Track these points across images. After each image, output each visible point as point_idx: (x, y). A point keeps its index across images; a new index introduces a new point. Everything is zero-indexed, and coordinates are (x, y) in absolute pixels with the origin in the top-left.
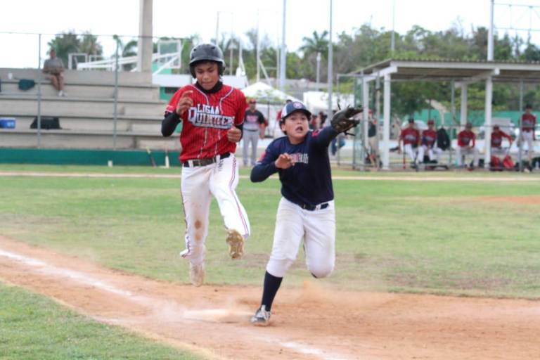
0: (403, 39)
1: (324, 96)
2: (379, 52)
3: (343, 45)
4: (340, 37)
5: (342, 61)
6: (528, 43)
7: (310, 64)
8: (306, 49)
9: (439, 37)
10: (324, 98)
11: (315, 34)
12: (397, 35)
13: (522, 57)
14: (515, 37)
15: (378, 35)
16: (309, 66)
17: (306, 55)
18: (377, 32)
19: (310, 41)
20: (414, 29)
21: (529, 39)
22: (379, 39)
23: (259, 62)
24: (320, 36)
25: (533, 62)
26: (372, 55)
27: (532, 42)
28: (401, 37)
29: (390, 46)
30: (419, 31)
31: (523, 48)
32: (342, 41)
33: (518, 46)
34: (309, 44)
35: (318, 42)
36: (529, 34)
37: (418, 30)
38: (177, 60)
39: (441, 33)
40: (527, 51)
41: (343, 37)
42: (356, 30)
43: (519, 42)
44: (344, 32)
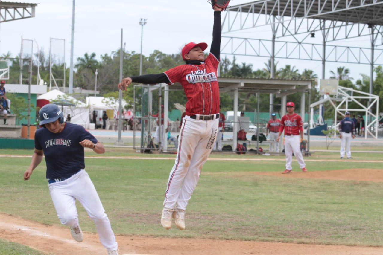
0: (148, 60)
1: (104, 100)
2: (131, 69)
3: (106, 63)
4: (103, 58)
5: (105, 75)
6: (234, 64)
7: (83, 76)
8: (79, 67)
9: (172, 59)
10: (104, 101)
11: (86, 55)
12: (143, 56)
13: (229, 73)
14: (224, 59)
15: (130, 56)
16: (82, 78)
17: (80, 71)
18: (130, 55)
19: (83, 60)
20: (155, 53)
21: (234, 60)
22: (131, 60)
23: (51, 74)
24: (90, 58)
25: (236, 77)
26: (126, 71)
27: (236, 63)
28: (147, 58)
29: (139, 65)
30: (159, 54)
31: (230, 67)
32: (105, 61)
33: (226, 66)
34: (82, 62)
35: (88, 62)
36: (234, 57)
37: (157, 53)
38: (7, 74)
39: (173, 55)
40: (232, 69)
41: (106, 58)
42: (114, 53)
43: (227, 63)
44: (106, 55)
